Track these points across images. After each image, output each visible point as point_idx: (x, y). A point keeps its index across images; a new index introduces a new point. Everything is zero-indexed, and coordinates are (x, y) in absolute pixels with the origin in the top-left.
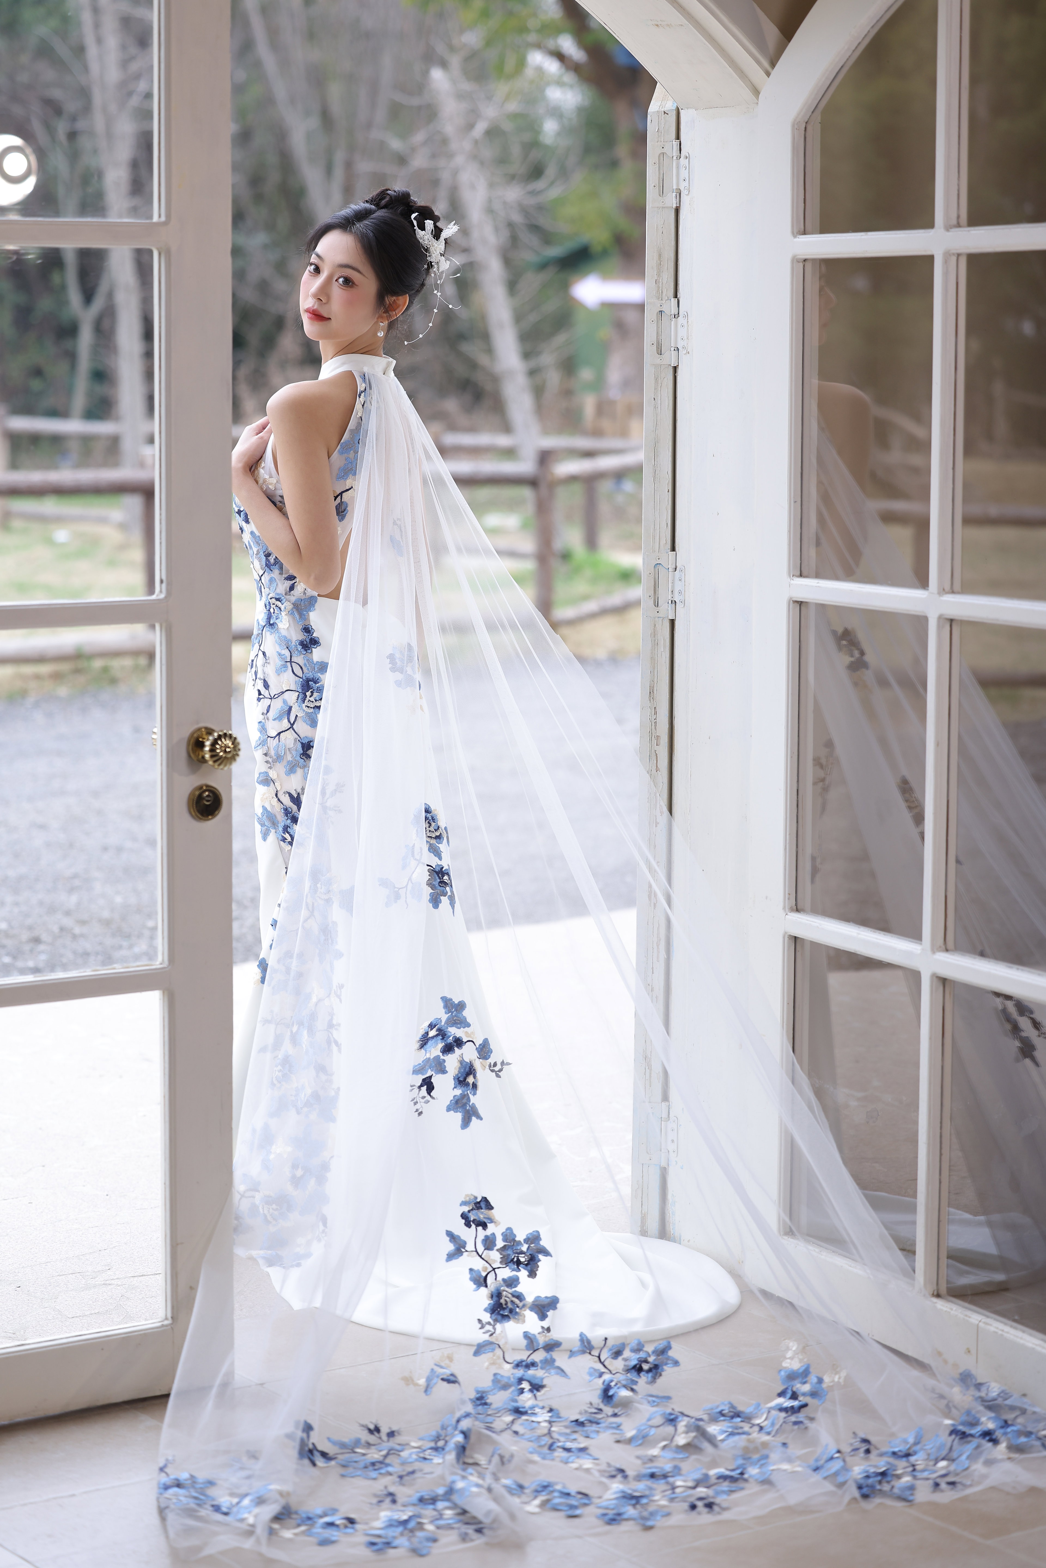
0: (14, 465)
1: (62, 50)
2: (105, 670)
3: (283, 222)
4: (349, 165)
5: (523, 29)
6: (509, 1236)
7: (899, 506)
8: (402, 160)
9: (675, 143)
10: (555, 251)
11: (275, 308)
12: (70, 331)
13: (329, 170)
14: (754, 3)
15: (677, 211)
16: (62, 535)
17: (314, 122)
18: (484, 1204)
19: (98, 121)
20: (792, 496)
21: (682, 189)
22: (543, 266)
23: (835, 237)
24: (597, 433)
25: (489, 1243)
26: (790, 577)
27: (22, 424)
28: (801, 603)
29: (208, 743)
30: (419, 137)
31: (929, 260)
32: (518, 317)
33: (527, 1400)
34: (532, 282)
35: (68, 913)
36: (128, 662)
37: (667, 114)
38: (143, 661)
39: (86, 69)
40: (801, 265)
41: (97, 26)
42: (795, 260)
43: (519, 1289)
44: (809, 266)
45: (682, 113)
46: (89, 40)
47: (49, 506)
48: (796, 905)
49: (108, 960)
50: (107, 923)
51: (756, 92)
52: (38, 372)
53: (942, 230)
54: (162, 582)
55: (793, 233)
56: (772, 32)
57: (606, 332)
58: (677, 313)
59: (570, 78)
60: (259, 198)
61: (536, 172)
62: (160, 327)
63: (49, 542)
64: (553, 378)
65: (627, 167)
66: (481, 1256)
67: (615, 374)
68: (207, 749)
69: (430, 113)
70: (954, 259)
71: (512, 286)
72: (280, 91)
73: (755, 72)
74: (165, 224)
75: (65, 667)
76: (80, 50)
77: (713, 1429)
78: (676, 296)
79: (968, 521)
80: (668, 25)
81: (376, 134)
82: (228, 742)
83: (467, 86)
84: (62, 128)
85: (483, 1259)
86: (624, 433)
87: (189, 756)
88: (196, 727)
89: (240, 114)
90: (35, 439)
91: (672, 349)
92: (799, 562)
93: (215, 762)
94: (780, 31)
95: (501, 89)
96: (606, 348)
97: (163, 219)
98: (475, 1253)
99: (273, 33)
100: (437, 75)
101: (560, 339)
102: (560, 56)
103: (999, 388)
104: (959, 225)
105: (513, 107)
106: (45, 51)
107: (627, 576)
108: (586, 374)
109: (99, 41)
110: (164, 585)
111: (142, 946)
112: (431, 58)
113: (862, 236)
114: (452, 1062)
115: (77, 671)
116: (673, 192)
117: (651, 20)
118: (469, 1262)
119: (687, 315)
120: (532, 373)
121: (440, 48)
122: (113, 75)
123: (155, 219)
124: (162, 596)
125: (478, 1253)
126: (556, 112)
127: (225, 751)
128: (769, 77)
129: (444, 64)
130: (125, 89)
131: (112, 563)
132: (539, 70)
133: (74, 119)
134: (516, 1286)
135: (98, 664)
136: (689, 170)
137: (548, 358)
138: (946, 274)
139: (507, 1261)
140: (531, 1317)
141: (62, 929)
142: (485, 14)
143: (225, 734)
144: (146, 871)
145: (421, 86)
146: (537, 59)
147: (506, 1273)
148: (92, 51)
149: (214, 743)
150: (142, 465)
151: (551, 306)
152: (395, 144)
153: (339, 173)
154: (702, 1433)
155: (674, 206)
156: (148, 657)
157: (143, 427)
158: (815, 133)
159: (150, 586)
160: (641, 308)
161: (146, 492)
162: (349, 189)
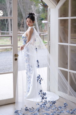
0: (1, 35)
1: (5, 4)
2: (8, 50)
3: (21, 17)
4: (26, 13)
5: (38, 3)
6: (43, 93)
8: (29, 12)
9: (50, 11)
10: (41, 19)
11: (20, 23)
12: (5, 25)
15: (50, 16)
16: (5, 40)
18: (41, 90)
19: (7, 10)
22: (40, 20)
24: (44, 32)
25: (42, 93)
26: (58, 43)
27: (2, 32)
30: (31, 10)
31: (68, 19)
32: (38, 24)
33: (45, 106)
34: (39, 21)
35: (6, 68)
36: (10, 49)
37: (49, 9)
42: (59, 19)
46: (7, 3)
47: (4, 38)
49: (9, 71)
50: (9, 68)
52: (3, 28)
53: (69, 17)
55: (58, 17)
56: (57, 3)
57: (44, 25)
58: (50, 23)
60: (19, 15)
61: (39, 13)
63: (4, 40)
64: (41, 28)
65: (46, 13)
67: (45, 28)
69: (32, 9)
70: (70, 19)
71: (38, 21)
72: (21, 7)
73: (56, 6)
74: (13, 17)
76: (6, 4)
77: (59, 109)
79: (71, 38)
81: (28, 10)
83: (34, 7)
84: (5, 10)
86: (46, 32)
87: (15, 56)
88: (15, 54)
89: (18, 9)
90: (3, 33)
91: (50, 26)
92: (59, 41)
93: (17, 56)
95: (37, 7)
96: (44, 26)
100: (32, 6)
101: (41, 25)
102: (41, 4)
103: (73, 29)
106: (3, 4)
107: (46, 43)
108: (43, 28)
111: (11, 70)
115: (6, 50)
116: (50, 14)
120: (39, 28)
121: (32, 4)
122: (9, 6)
126: (41, 9)
130: (9, 7)
131: (9, 42)
137: (40, 27)
139: (43, 95)
140: (45, 99)
142: (36, 1)
143: (17, 54)
144: (11, 64)
145: (31, 7)
146: (39, 5)
148: (7, 4)
151: (40, 23)
153: (25, 13)
154: (58, 109)
156: (12, 49)
157: (11, 32)
158: (60, 10)
159: (12, 44)
160: (47, 23)
161: (11, 37)
162: (26, 14)
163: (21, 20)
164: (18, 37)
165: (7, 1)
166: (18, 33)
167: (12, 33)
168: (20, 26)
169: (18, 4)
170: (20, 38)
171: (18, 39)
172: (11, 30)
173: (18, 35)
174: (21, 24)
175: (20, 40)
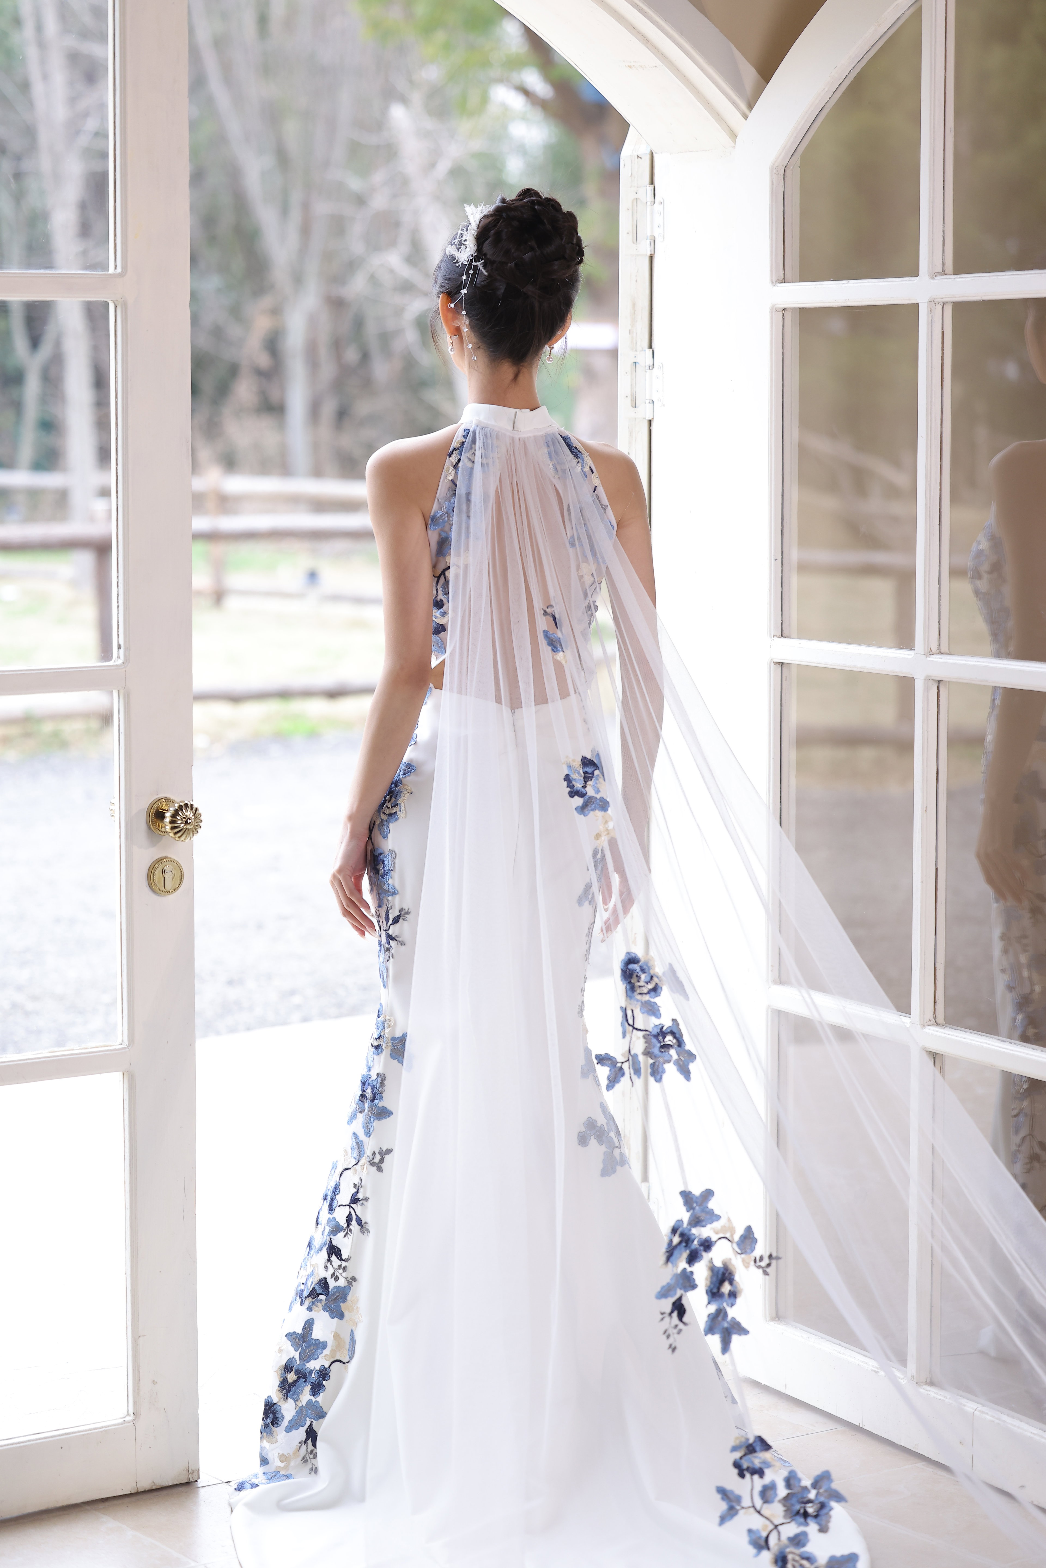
1: (8, 90)
2: (56, 734)
3: (238, 264)
4: (306, 207)
5: (486, 64)
6: (790, 1480)
7: (880, 558)
8: (360, 201)
9: (650, 189)
12: (16, 378)
13: (285, 211)
14: (731, 43)
15: (651, 258)
16: (8, 592)
17: (268, 161)
18: (759, 1445)
19: (45, 162)
20: (773, 554)
21: (656, 237)
23: (815, 285)
25: (767, 1493)
26: (771, 637)
28: (782, 665)
29: (168, 815)
30: (378, 177)
31: (914, 308)
35: (19, 988)
36: (78, 726)
37: (641, 158)
38: (95, 724)
39: (31, 104)
40: (781, 314)
41: (43, 62)
42: (774, 310)
43: (809, 1548)
44: (788, 315)
45: (655, 156)
46: (34, 73)
48: (780, 977)
49: (63, 1040)
50: (61, 998)
51: (733, 135)
53: (927, 278)
54: (119, 647)
55: (772, 282)
56: (749, 74)
57: (573, 377)
58: (651, 364)
59: (537, 115)
60: (212, 239)
62: (116, 383)
65: (595, 206)
66: (759, 1512)
67: (584, 423)
68: (168, 819)
69: (390, 152)
70: (940, 307)
72: (234, 127)
73: (732, 115)
74: (122, 275)
75: (13, 731)
76: (25, 87)
78: (650, 347)
79: (955, 573)
80: (641, 66)
81: (335, 173)
82: (189, 813)
83: (429, 124)
84: (7, 167)
85: (762, 1515)
87: (149, 828)
88: (156, 797)
89: (195, 152)
91: (647, 402)
92: (781, 622)
93: (175, 833)
94: (759, 74)
95: (465, 126)
96: (573, 394)
97: (119, 270)
98: (752, 1510)
99: (227, 69)
100: (398, 114)
102: (526, 92)
103: (982, 434)
104: (944, 273)
105: (477, 145)
109: (45, 77)
110: (122, 651)
111: (98, 1022)
112: (391, 95)
113: (843, 284)
114: (701, 1272)
115: (27, 735)
116: (647, 239)
117: (624, 61)
118: (747, 1520)
119: (663, 367)
121: (401, 84)
122: (60, 113)
123: (111, 270)
124: (120, 662)
125: (756, 1509)
126: (522, 149)
127: (186, 823)
128: (746, 120)
129: (404, 100)
130: (74, 128)
131: (62, 620)
132: (505, 108)
133: (18, 158)
134: (804, 1545)
135: (48, 728)
136: (664, 216)
138: (931, 323)
141: (14, 1006)
142: (447, 47)
143: (186, 805)
144: (100, 944)
145: (380, 124)
146: (503, 95)
147: (791, 1529)
148: (38, 89)
149: (175, 815)
150: (92, 519)
152: (355, 184)
153: (296, 215)
155: (649, 254)
156: (106, 719)
157: (96, 479)
158: (794, 177)
159: (106, 651)
160: (614, 353)
161: (102, 549)
162: (305, 231)
163: (236, 312)
164: (199, 549)
165: (42, 45)
166: (198, 501)
167: (105, 493)
168: (223, 390)
169: (198, 83)
170: (219, 567)
171: (201, 580)
172: (103, 455)
173: (200, 523)
174: (234, 370)
175: (219, 596)
